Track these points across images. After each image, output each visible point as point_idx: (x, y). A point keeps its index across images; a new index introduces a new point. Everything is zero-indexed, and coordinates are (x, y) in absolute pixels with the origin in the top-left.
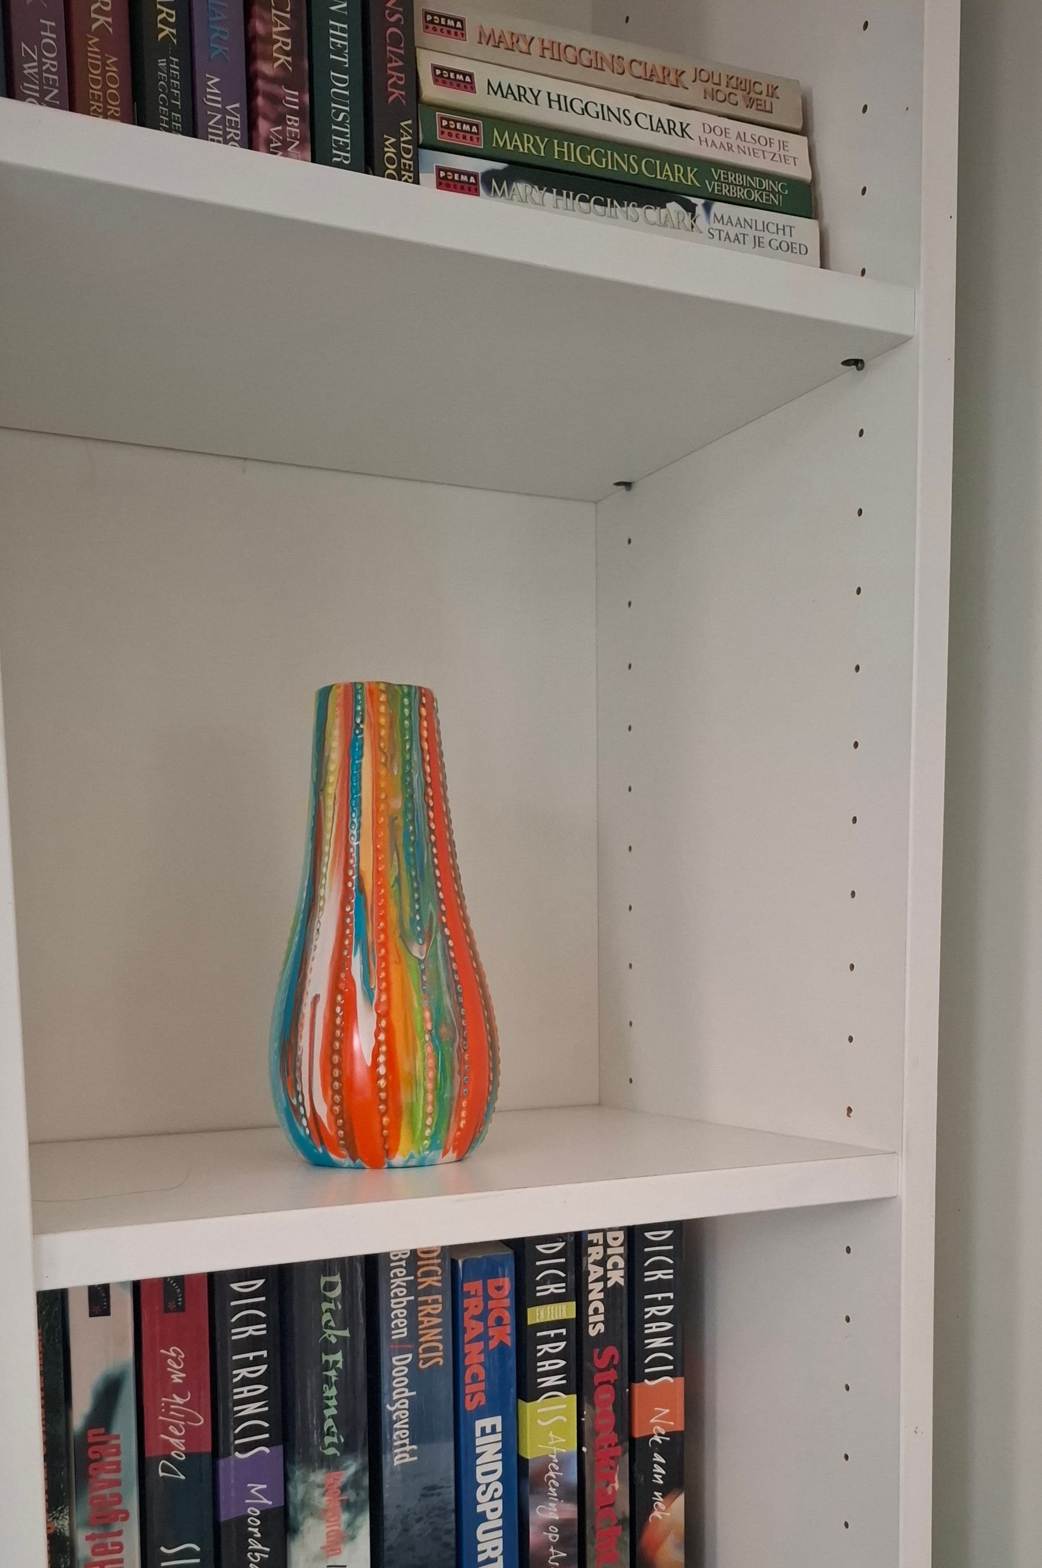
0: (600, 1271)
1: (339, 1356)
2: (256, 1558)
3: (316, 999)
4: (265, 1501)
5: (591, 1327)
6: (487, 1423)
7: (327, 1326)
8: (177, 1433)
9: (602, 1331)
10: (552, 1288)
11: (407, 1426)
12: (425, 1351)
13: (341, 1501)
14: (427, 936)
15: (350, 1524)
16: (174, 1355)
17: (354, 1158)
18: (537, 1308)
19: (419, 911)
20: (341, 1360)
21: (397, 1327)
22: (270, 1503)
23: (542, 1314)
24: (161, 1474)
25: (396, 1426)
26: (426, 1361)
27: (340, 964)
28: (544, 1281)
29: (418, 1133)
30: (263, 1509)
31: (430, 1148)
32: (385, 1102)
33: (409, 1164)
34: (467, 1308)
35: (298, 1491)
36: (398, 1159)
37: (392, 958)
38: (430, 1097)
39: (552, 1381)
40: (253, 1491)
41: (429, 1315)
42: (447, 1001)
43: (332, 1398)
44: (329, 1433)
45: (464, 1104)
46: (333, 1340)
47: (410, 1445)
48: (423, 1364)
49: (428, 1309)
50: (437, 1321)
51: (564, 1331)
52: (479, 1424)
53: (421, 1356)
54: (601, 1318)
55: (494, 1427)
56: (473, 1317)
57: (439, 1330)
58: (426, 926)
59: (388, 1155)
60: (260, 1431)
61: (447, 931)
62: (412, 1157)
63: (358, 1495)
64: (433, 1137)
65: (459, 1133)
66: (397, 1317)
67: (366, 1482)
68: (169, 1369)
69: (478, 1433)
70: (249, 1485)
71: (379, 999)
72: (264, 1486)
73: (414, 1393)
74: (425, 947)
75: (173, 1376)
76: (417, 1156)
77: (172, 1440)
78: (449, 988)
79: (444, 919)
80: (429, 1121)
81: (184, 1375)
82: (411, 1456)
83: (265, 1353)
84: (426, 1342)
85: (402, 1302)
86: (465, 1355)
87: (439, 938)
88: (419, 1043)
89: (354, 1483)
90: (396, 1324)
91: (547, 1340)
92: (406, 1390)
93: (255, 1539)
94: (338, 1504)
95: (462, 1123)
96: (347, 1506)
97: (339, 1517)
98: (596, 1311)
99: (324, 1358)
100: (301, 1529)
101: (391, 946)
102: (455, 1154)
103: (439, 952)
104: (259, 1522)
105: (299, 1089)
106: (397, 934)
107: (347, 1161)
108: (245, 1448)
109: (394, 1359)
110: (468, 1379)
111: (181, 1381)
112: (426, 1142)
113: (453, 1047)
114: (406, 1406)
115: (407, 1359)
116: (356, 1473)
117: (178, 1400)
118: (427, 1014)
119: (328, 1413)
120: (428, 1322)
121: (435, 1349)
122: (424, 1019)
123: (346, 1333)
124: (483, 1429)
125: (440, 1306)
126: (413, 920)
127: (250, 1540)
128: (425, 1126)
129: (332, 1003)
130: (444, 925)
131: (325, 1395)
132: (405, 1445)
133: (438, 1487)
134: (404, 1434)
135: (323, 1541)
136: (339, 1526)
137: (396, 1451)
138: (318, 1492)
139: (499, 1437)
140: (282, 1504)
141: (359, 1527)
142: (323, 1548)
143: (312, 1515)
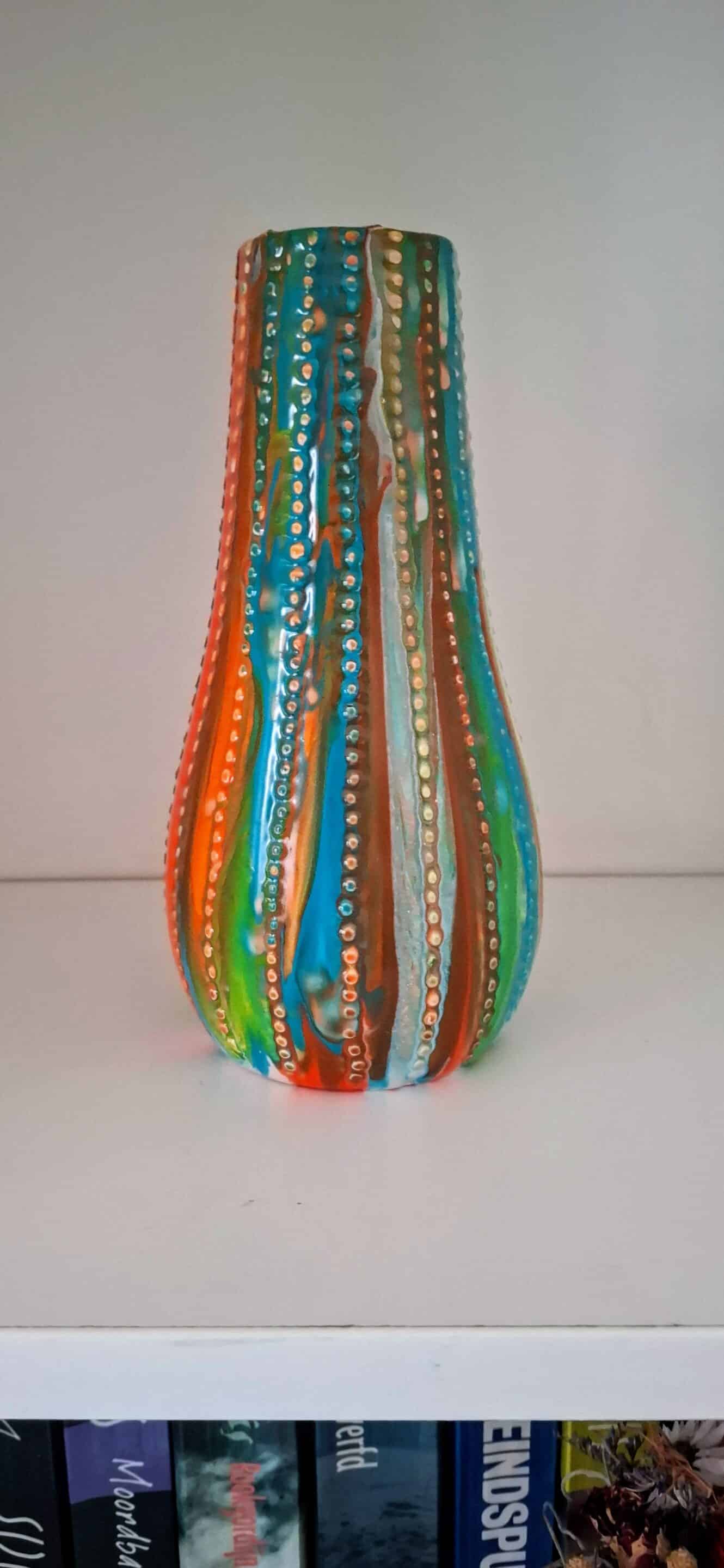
2: (130, 1549)
4: (142, 1482)
13: (257, 1501)
15: (270, 1532)
22: (150, 1485)
30: (138, 1491)
35: (185, 1487)
47: (366, 1446)
63: (282, 1497)
67: (294, 1483)
70: (114, 1462)
72: (140, 1464)
82: (366, 1462)
89: (276, 1481)
93: (130, 1526)
94: (253, 1504)
96: (265, 1508)
97: (254, 1522)
104: (132, 1507)
127: (119, 1527)
132: (357, 1446)
133: (417, 1507)
134: (354, 1431)
135: (229, 1546)
136: (253, 1530)
137: (340, 1453)
138: (217, 1487)
139: (526, 1445)
140: (169, 1488)
141: (284, 1539)
142: (226, 1555)
143: (207, 1514)
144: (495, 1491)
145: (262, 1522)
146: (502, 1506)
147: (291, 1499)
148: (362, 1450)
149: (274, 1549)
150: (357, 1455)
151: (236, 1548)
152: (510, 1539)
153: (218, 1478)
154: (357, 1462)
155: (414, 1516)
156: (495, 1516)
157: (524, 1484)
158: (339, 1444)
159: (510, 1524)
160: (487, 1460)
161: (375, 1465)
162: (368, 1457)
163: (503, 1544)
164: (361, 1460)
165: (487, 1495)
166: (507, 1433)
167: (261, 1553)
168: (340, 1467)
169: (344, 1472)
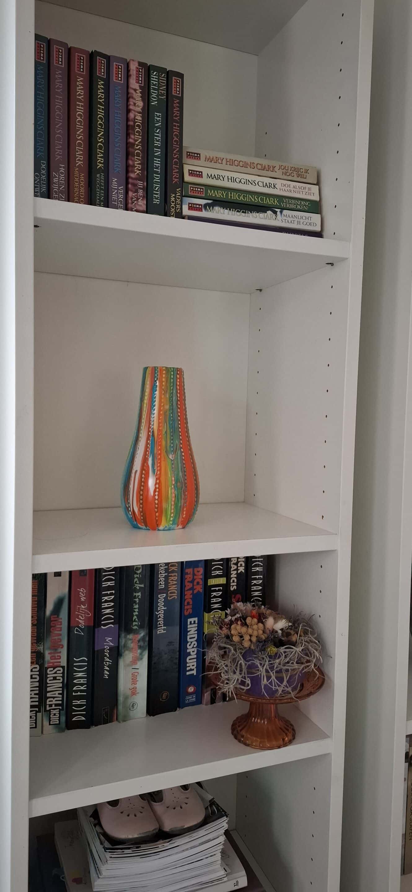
0: (236, 567)
1: (139, 594)
2: (107, 664)
3: (136, 471)
4: (111, 644)
5: (231, 587)
6: (192, 620)
7: (136, 583)
8: (82, 618)
9: (236, 588)
10: (218, 572)
11: (163, 620)
12: (171, 593)
13: (138, 645)
14: (175, 452)
15: (141, 654)
16: (82, 591)
17: (146, 526)
18: (212, 579)
19: (172, 443)
20: (140, 595)
21: (161, 584)
22: (113, 645)
23: (214, 581)
24: (75, 632)
25: (159, 620)
26: (171, 597)
27: (145, 460)
28: (215, 570)
29: (168, 519)
30: (110, 646)
31: (172, 524)
32: (157, 508)
33: (165, 529)
34: (187, 578)
35: (123, 641)
36: (161, 528)
37: (162, 459)
38: (173, 507)
39: (216, 606)
40: (107, 640)
41: (172, 580)
42: (181, 474)
43: (136, 609)
44: (135, 621)
45: (185, 509)
46: (138, 588)
47: (164, 626)
48: (170, 598)
49: (172, 578)
50: (176, 582)
51: (221, 588)
52: (189, 620)
53: (169, 595)
54: (235, 584)
55: (194, 622)
56: (188, 582)
57: (176, 586)
58: (175, 449)
59: (158, 526)
60: (112, 619)
61: (182, 450)
62: (166, 527)
63: (144, 643)
64: (173, 521)
65: (183, 519)
66: (161, 581)
67: (147, 639)
68: (80, 596)
69: (189, 623)
70: (106, 638)
71: (157, 472)
72: (111, 639)
73: (166, 608)
74: (174, 455)
75: (82, 598)
76: (168, 527)
77: (80, 621)
78: (181, 469)
79: (181, 446)
80: (172, 515)
81: (85, 598)
82: (164, 631)
83: (114, 592)
84: (171, 590)
85: (163, 576)
86: (185, 595)
87: (179, 452)
88: (170, 488)
89: (143, 639)
90: (160, 583)
91: (215, 591)
92: (163, 607)
93: (107, 657)
94: (137, 646)
95: (184, 516)
96: (140, 647)
97: (137, 651)
98: (233, 581)
99: (134, 594)
100: (123, 654)
101: (162, 455)
102: (182, 526)
103: (179, 457)
104: (108, 651)
105: (129, 502)
106: (165, 451)
107: (144, 527)
108: (105, 625)
109: (159, 596)
110: (186, 604)
111: (84, 600)
112: (171, 522)
113: (182, 490)
114: (163, 613)
115: (164, 596)
116: (144, 636)
117: (83, 607)
118: (173, 479)
119: (135, 614)
120: (172, 583)
121: (174, 593)
122: (172, 480)
123: (142, 586)
124: (191, 622)
125: (177, 577)
126: (170, 446)
127: (105, 657)
128: (171, 517)
129: (141, 473)
130: (181, 448)
131: (134, 607)
132: (162, 627)
133: (173, 642)
134: (161, 623)
135: (131, 660)
136: (137, 654)
137: (158, 629)
138: (130, 642)
139: (196, 625)
140: (117, 645)
141: (144, 655)
142: (131, 662)
143: (127, 650)
144: (190, 638)
145: (139, 651)
146: (191, 642)
147: (146, 643)
148: (163, 628)
149: (141, 659)
150: (161, 629)
151: (133, 660)
152: (193, 652)
153: (130, 640)
154: (161, 631)
155: (173, 645)
156: (190, 645)
157: (196, 636)
158: (158, 626)
159: (193, 647)
160: (189, 630)
161: (165, 631)
162: (164, 630)
163: (192, 653)
164: (162, 630)
165: (188, 640)
166: (193, 622)
167: (139, 661)
168: (158, 633)
169: (159, 634)
